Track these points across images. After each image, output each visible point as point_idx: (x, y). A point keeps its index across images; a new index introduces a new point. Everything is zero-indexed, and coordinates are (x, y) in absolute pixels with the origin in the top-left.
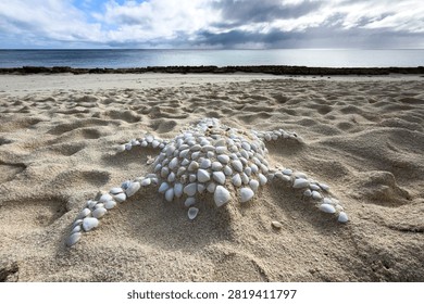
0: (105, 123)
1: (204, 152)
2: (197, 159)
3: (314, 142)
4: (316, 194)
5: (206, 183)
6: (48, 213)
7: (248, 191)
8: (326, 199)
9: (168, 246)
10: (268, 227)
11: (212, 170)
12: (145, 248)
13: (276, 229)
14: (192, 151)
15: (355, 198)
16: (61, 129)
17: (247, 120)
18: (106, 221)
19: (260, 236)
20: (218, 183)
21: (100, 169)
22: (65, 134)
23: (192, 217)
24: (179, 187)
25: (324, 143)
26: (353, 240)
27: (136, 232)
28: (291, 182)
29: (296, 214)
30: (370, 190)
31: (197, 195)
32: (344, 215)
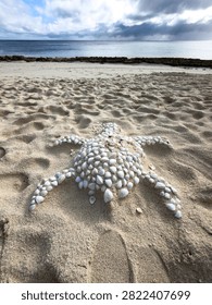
0: (47, 117)
1: (102, 162)
2: (97, 167)
4: (168, 195)
5: (101, 185)
7: (125, 192)
8: (173, 200)
10: (134, 212)
11: (105, 178)
12: (66, 218)
13: (138, 213)
14: (96, 160)
16: (21, 121)
17: (140, 119)
19: (127, 217)
20: (107, 187)
22: (24, 125)
23: (92, 202)
24: (86, 183)
25: (187, 150)
28: (154, 184)
29: (152, 205)
30: (203, 196)
31: (95, 190)
32: (179, 213)
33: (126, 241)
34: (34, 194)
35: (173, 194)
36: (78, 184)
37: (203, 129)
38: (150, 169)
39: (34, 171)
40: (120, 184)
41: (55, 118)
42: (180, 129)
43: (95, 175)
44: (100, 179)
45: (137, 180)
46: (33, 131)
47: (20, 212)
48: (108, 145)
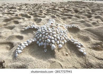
0: (20, 19)
1: (49, 33)
2: (47, 36)
3: (83, 29)
4: (79, 47)
5: (49, 43)
6: (9, 47)
8: (82, 48)
10: (65, 54)
11: (51, 39)
12: (34, 58)
13: (67, 55)
14: (46, 33)
15: (90, 48)
16: (7, 20)
17: (64, 19)
19: (62, 57)
20: (53, 43)
21: (20, 35)
22: (9, 22)
23: (45, 51)
24: (42, 43)
25: (86, 30)
26: (85, 60)
27: (32, 54)
28: (73, 43)
29: (73, 51)
30: (94, 46)
31: (47, 46)
32: (85, 53)
33: (62, 65)
37: (92, 22)
38: (70, 37)
40: (58, 42)
41: (24, 19)
48: (51, 27)
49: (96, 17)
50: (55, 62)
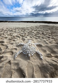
0: (15, 38)
1: (28, 49)
6: (11, 53)
7: (33, 54)
9: (24, 60)
12: (22, 60)
13: (35, 59)
15: (45, 56)
16: (10, 39)
17: (36, 38)
18: (18, 56)
19: (33, 60)
21: (16, 48)
23: (26, 57)
24: (25, 53)
25: (45, 46)
26: (42, 62)
28: (38, 53)
29: (38, 57)
30: (47, 55)
32: (42, 59)
33: (33, 64)
34: (15, 55)
35: (42, 55)
36: (23, 53)
37: (49, 41)
38: (38, 50)
39: (14, 51)
40: (31, 53)
41: (17, 39)
42: (45, 41)
43: (27, 52)
44: (28, 52)
45: (35, 52)
46: (13, 42)
47: (13, 59)
48: (29, 45)
49: (52, 38)
50: (29, 62)
